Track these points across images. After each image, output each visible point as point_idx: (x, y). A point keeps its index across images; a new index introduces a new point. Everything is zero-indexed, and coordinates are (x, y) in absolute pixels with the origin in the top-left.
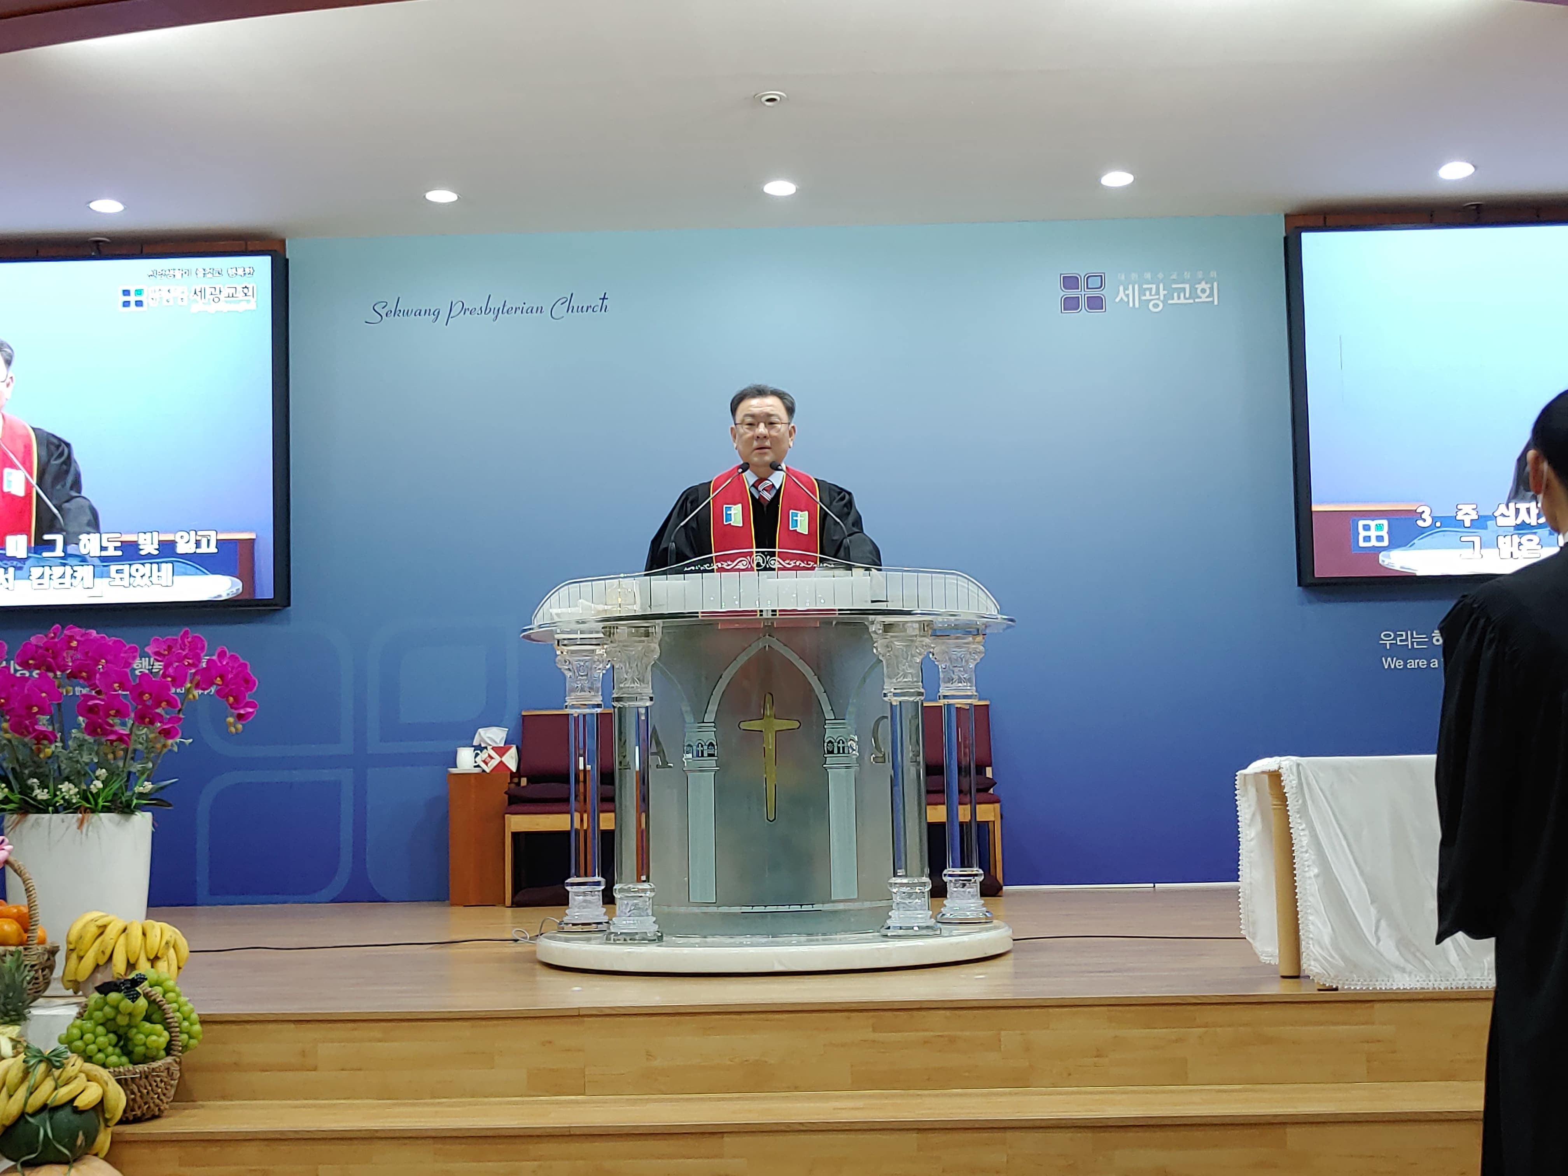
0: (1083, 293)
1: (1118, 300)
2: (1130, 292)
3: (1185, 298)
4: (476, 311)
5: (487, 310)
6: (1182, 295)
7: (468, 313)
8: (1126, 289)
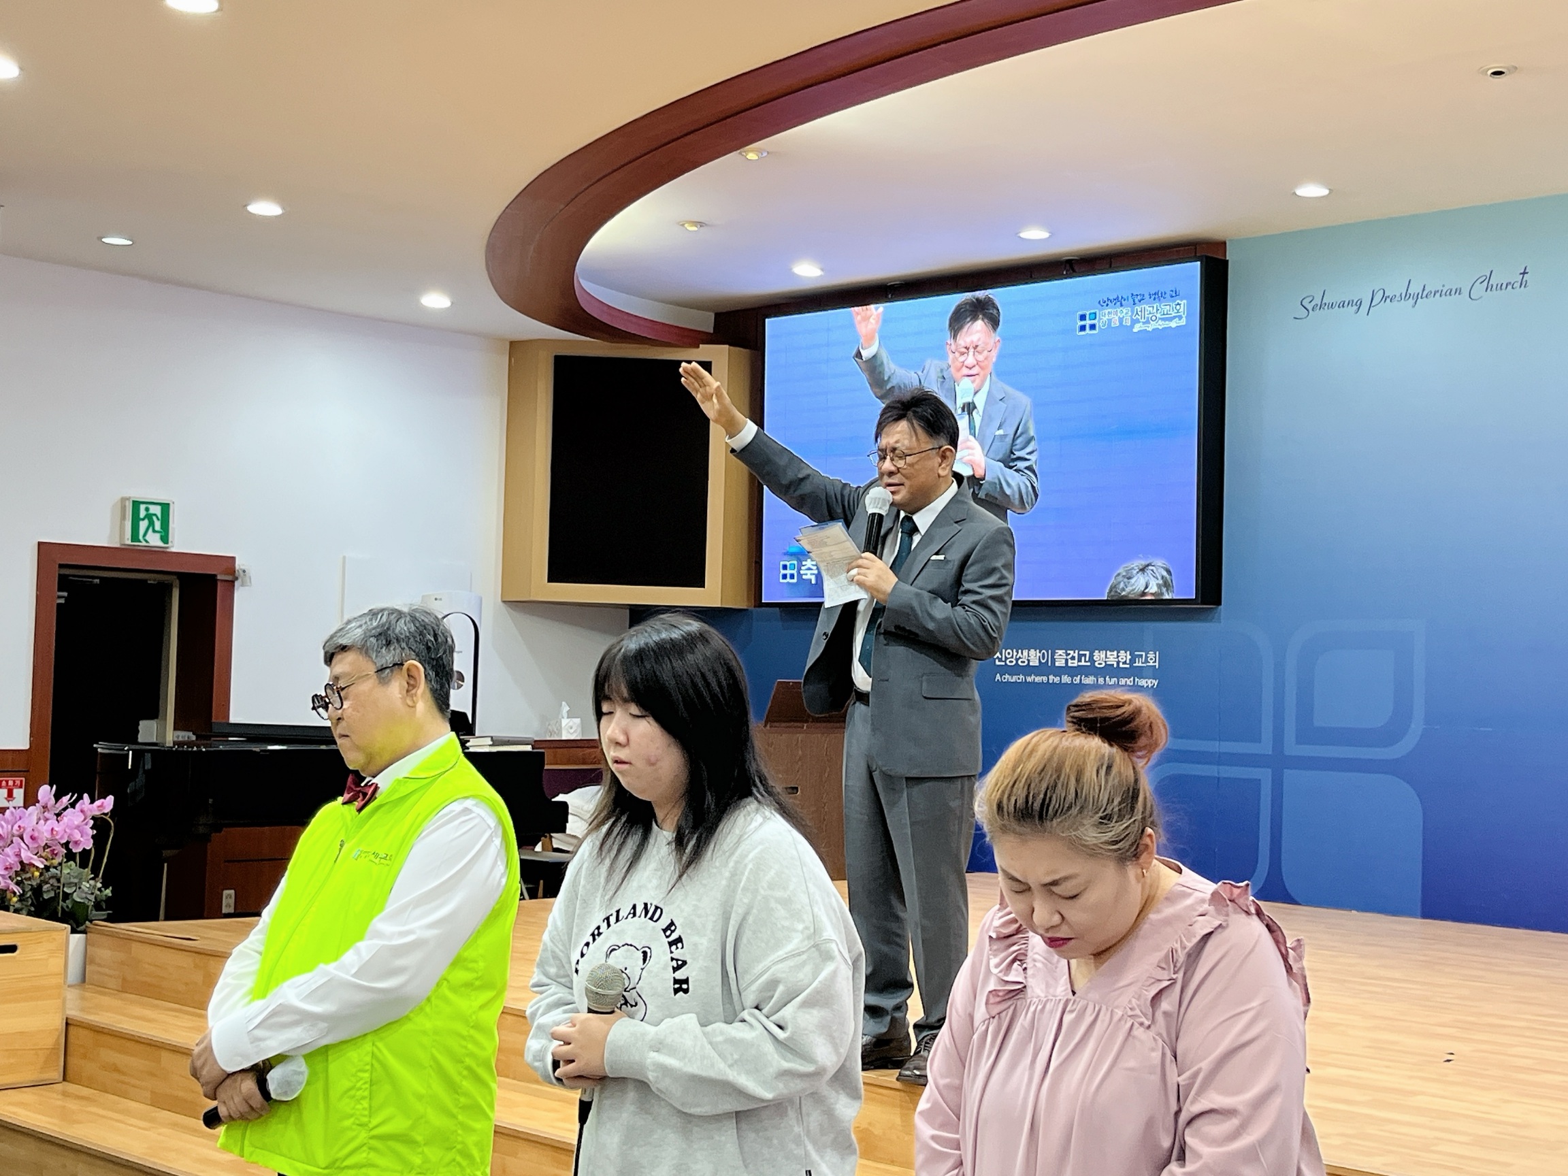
4: (1396, 299)
5: (1407, 296)
7: (1388, 300)
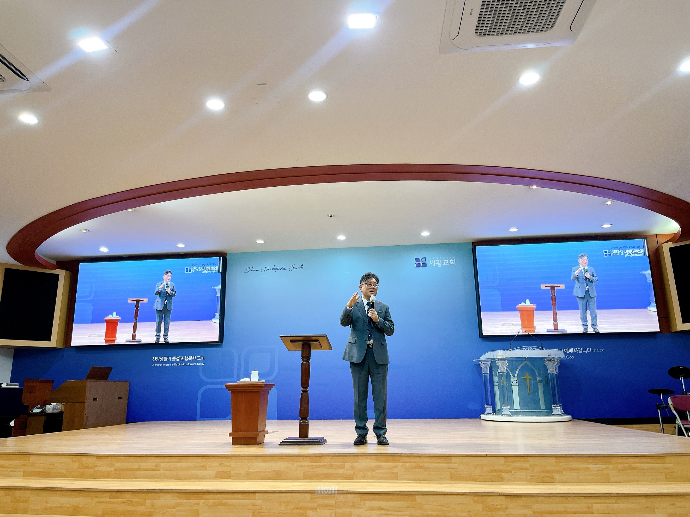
0: (421, 262)
1: (430, 264)
2: (433, 262)
3: (447, 264)
5: (274, 269)
6: (446, 263)
8: (432, 261)
